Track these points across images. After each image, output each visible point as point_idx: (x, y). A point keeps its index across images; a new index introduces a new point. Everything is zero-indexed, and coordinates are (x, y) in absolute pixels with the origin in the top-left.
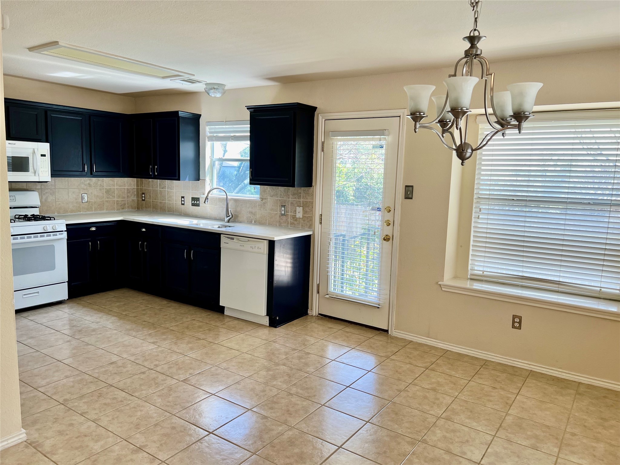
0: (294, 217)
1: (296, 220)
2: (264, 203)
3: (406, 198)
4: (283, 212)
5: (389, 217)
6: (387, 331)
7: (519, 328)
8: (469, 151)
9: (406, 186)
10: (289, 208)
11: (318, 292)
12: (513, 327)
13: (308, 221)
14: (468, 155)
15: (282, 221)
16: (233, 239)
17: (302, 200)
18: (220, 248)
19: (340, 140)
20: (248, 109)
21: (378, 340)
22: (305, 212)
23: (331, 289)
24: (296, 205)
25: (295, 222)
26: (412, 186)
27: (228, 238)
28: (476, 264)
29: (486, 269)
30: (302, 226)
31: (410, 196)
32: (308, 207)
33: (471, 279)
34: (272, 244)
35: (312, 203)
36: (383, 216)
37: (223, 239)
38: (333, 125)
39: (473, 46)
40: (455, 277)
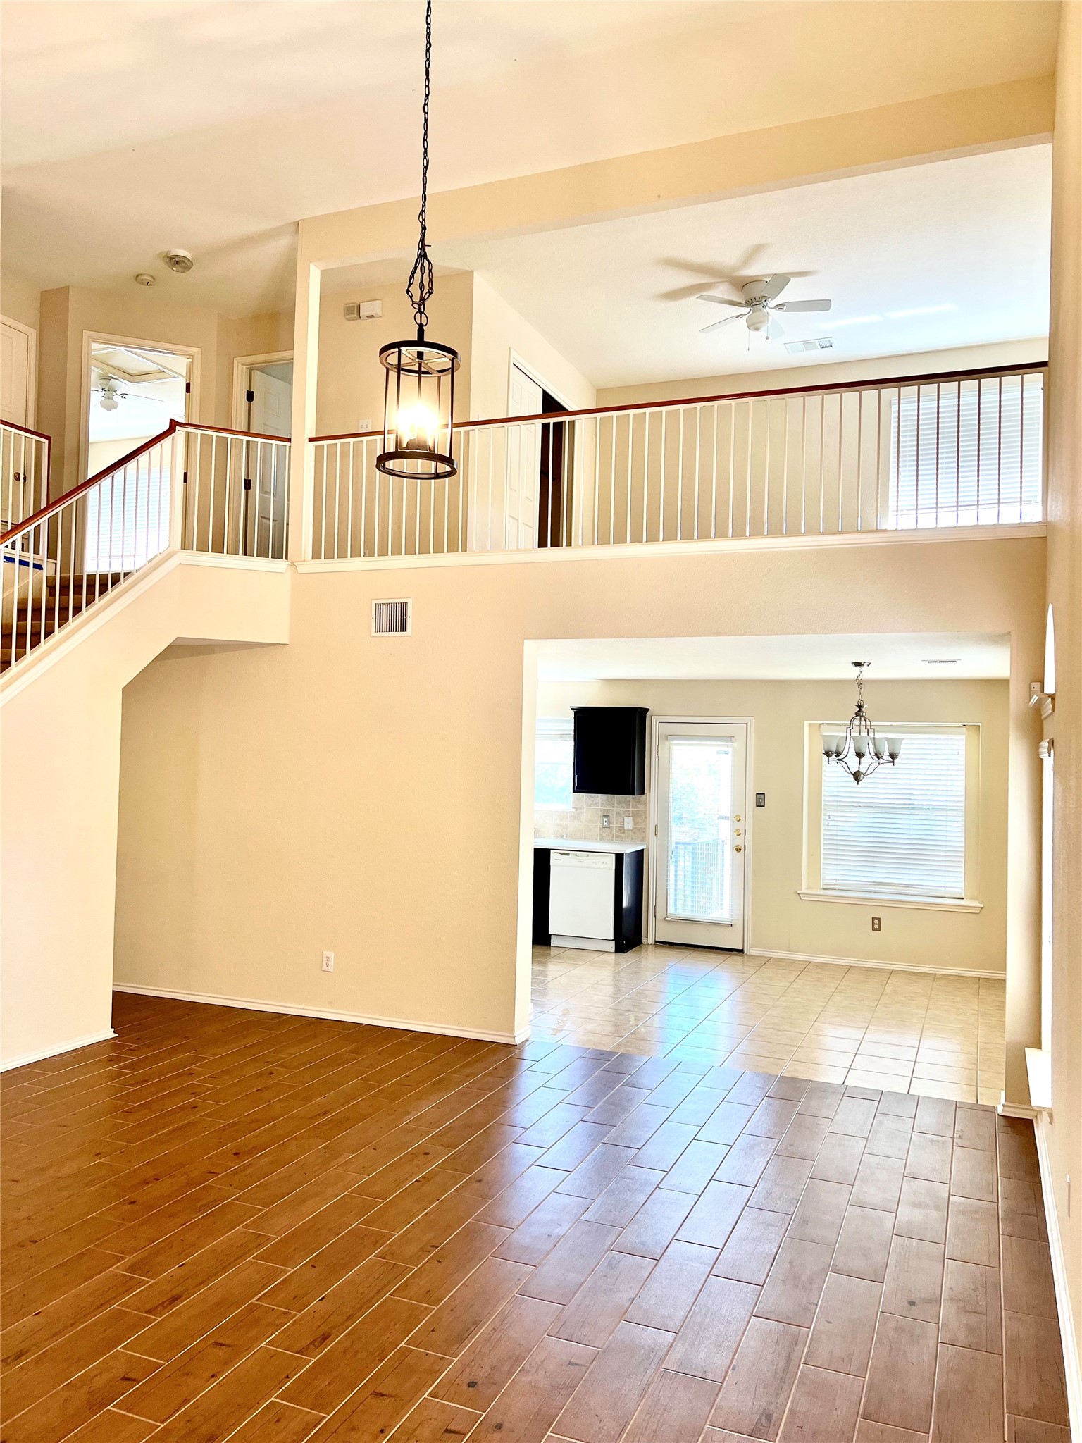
0: (621, 830)
1: (624, 832)
2: (579, 814)
3: (757, 806)
4: (606, 824)
5: (740, 826)
6: (742, 951)
7: (879, 929)
8: (862, 776)
9: (757, 794)
10: (614, 818)
11: (655, 916)
12: (874, 929)
13: (639, 833)
14: (861, 778)
15: (604, 834)
16: (568, 854)
17: (631, 809)
18: (549, 866)
19: (676, 744)
20: (572, 709)
21: (733, 960)
22: (635, 823)
23: (672, 911)
24: (623, 815)
25: (623, 835)
26: (764, 794)
27: (562, 854)
28: (827, 872)
29: (838, 878)
30: (632, 839)
31: (762, 804)
32: (639, 816)
33: (824, 889)
34: (619, 858)
35: (645, 812)
36: (732, 825)
37: (553, 855)
38: (666, 729)
39: (860, 711)
40: (808, 888)
